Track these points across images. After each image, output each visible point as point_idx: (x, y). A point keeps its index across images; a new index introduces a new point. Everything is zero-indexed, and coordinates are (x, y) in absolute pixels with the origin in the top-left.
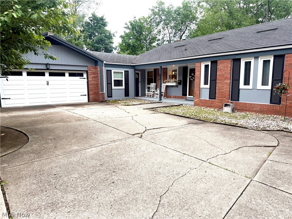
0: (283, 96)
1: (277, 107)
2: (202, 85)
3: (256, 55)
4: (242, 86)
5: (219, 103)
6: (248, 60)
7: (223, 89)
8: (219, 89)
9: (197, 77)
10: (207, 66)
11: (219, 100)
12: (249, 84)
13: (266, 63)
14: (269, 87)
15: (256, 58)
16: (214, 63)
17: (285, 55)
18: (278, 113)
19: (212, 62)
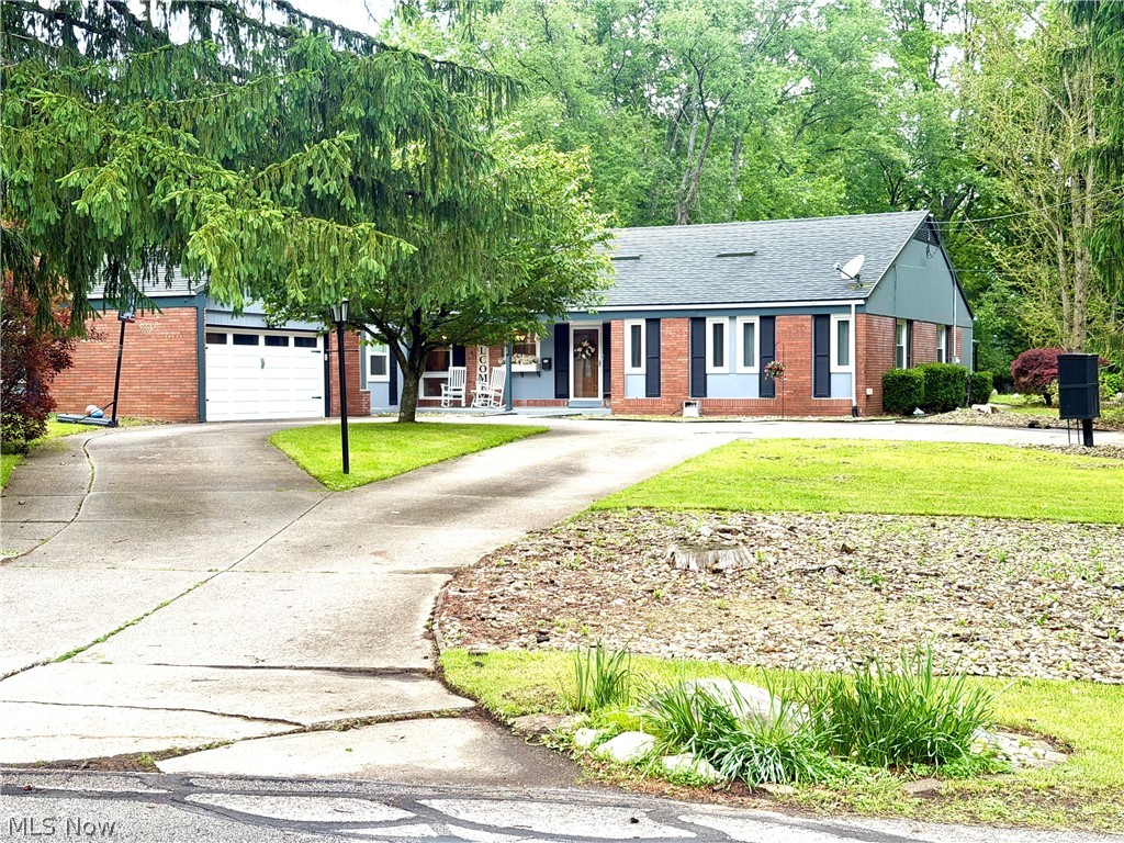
0: (778, 384)
1: (770, 402)
2: (628, 368)
3: (732, 314)
4: (710, 367)
5: (669, 403)
6: (718, 320)
7: (675, 376)
8: (667, 376)
9: (617, 350)
10: (636, 329)
11: (668, 397)
12: (722, 365)
13: (748, 327)
14: (756, 369)
15: (733, 318)
16: (654, 323)
17: (774, 317)
18: (772, 412)
19: (648, 321)
